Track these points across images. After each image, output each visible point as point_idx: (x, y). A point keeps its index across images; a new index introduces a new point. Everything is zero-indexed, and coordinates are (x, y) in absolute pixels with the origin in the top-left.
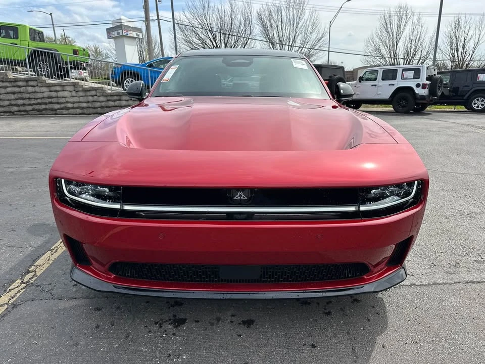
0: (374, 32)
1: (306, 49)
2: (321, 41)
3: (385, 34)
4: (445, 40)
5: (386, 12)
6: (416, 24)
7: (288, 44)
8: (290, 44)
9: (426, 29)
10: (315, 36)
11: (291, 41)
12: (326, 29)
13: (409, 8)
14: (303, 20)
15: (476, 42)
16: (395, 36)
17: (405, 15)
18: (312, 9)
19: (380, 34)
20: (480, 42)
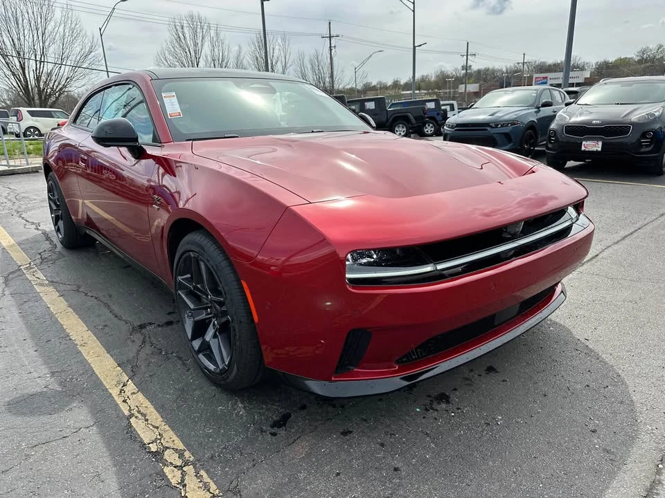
0: (164, 47)
1: (67, 67)
2: (90, 56)
3: (179, 51)
4: (251, 62)
5: (177, 21)
6: (215, 39)
7: (33, 57)
8: (38, 59)
9: (227, 47)
10: (78, 49)
11: (39, 53)
12: (95, 40)
13: (203, 18)
14: (52, 23)
15: (283, 64)
16: (193, 54)
17: (199, 27)
18: (65, 6)
19: (173, 50)
20: (288, 65)
